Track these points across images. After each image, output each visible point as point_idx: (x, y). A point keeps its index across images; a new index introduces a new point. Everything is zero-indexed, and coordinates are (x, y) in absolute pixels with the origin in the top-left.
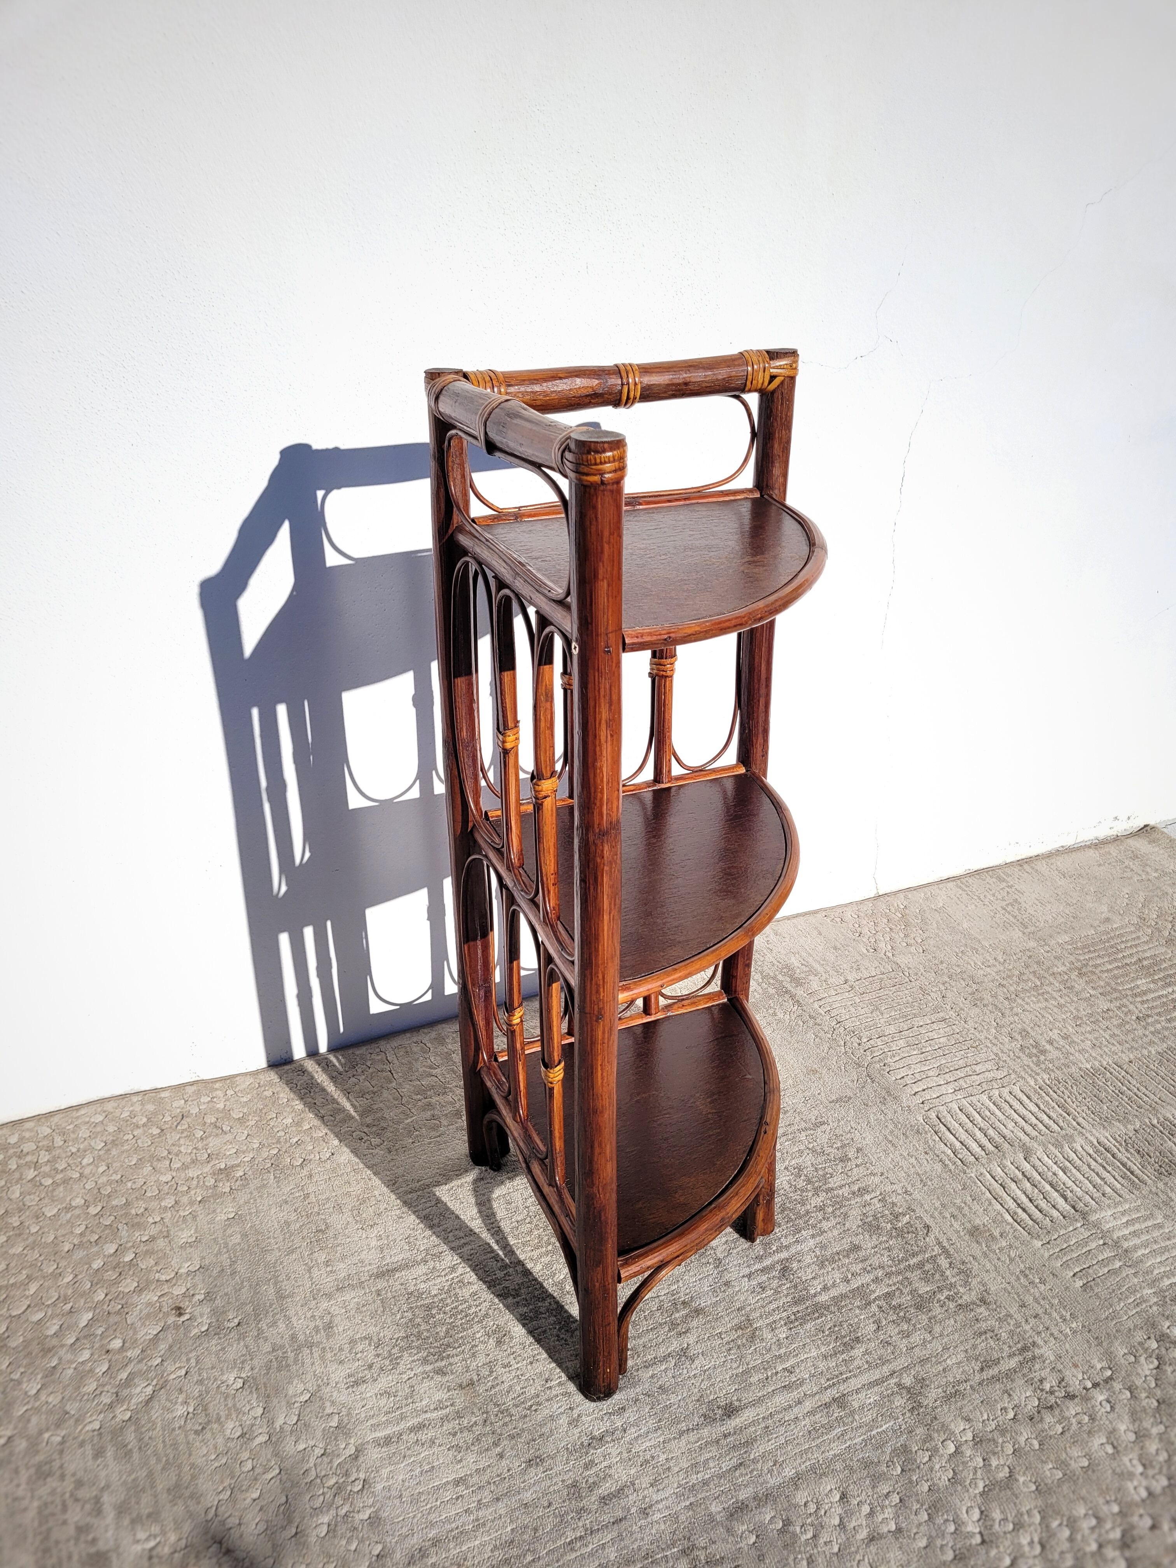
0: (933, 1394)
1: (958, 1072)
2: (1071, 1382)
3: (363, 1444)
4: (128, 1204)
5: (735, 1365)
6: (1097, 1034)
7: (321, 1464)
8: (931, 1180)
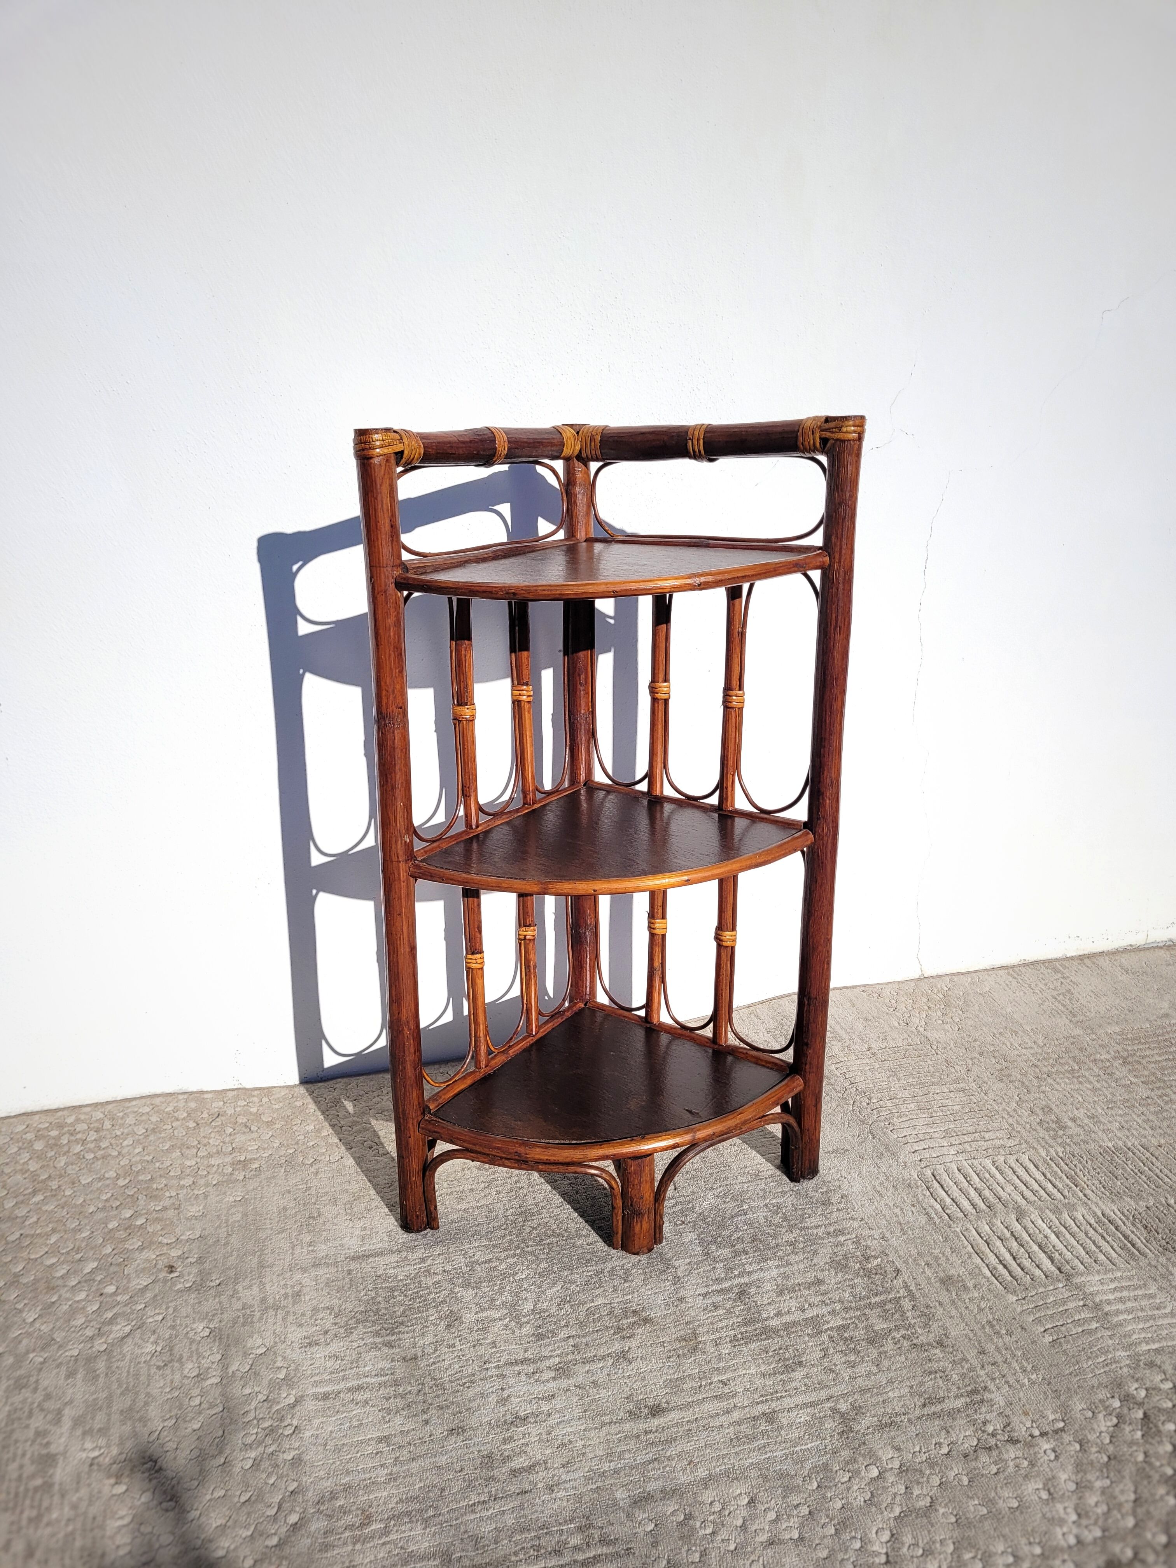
0: (866, 1422)
1: (965, 1136)
2: (1017, 1428)
3: (302, 1396)
4: (152, 1180)
5: (671, 1371)
6: (1128, 1118)
7: (261, 1407)
8: (912, 1230)
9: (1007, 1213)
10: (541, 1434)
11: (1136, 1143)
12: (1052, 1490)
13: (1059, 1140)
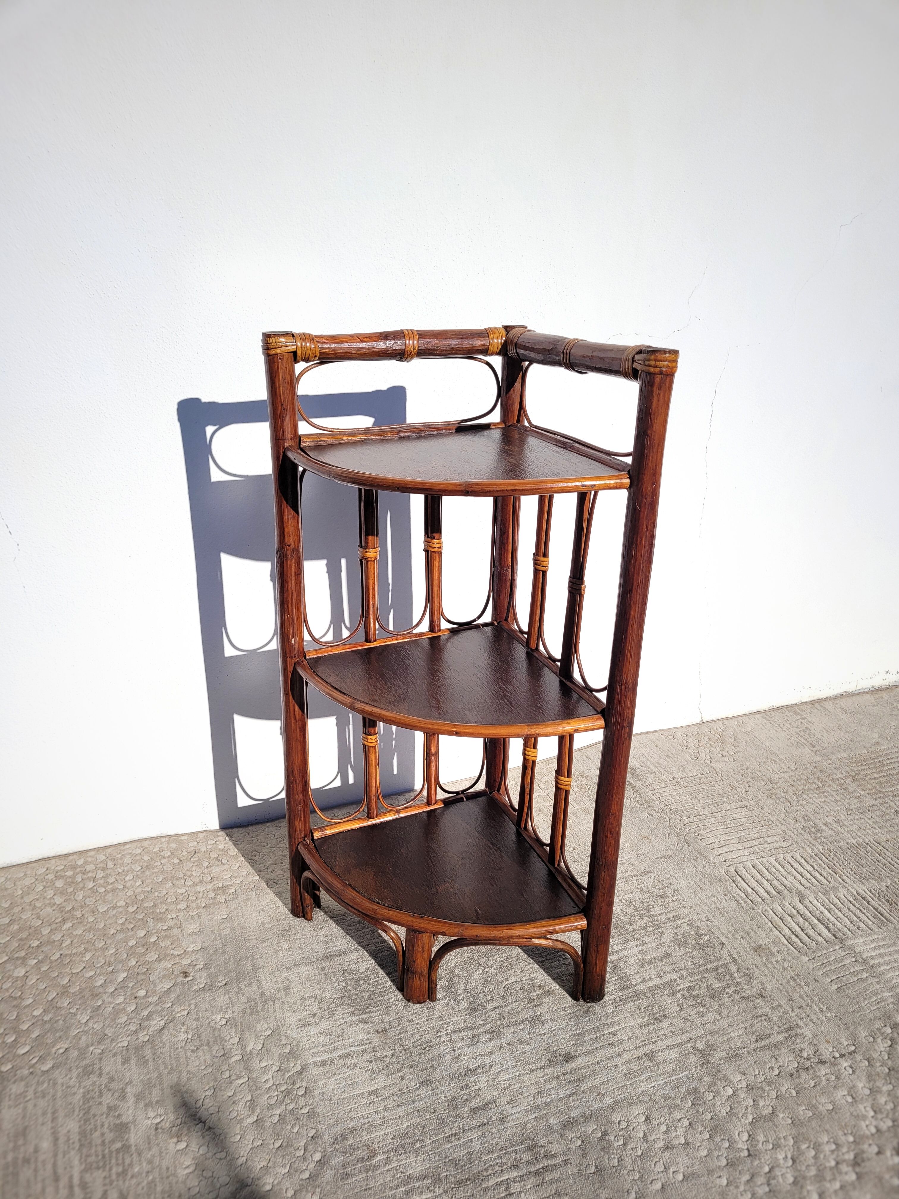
0: (718, 1055)
1: (753, 841)
2: (823, 1053)
3: (306, 1065)
4: (155, 906)
5: (574, 1029)
6: (862, 821)
7: (277, 1076)
8: (728, 913)
9: (792, 897)
10: (487, 1081)
11: (872, 840)
12: (854, 1095)
13: (819, 840)
